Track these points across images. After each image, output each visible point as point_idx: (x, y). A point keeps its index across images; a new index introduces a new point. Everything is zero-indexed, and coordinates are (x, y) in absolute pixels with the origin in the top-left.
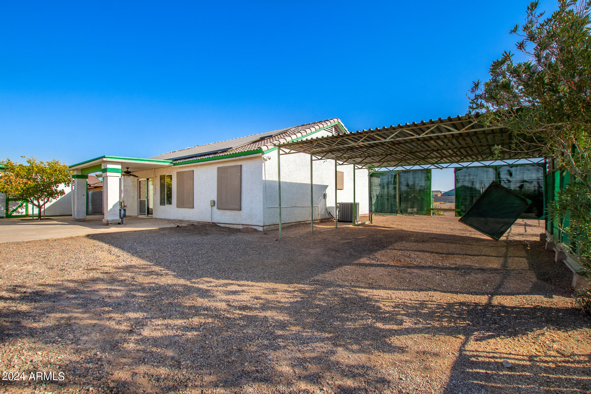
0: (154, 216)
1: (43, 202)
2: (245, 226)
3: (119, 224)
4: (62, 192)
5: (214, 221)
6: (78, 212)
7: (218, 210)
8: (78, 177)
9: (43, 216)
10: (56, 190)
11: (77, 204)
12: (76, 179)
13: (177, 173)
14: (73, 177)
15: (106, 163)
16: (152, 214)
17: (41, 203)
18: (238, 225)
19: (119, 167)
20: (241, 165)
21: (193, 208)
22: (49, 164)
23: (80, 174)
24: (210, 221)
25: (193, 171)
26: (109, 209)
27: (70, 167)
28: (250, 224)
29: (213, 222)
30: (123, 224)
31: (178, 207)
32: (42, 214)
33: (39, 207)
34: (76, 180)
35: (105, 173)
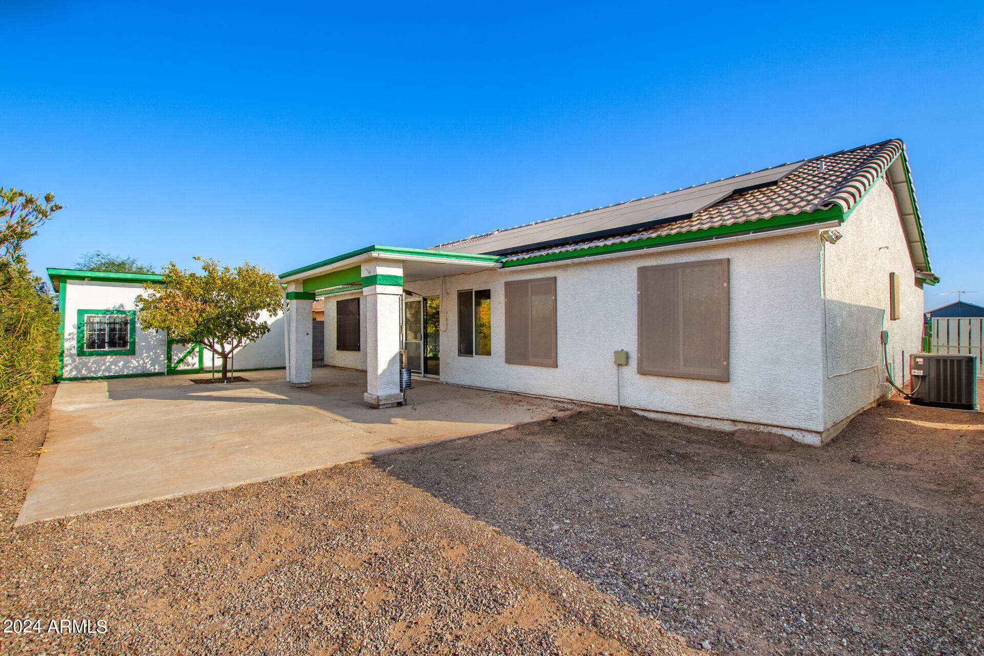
0: (443, 377)
1: (231, 346)
2: (740, 426)
3: (399, 404)
4: (264, 328)
5: (627, 403)
6: (298, 368)
7: (638, 376)
8: (297, 296)
9: (230, 371)
10: (253, 323)
11: (297, 353)
12: (294, 301)
13: (507, 284)
14: (289, 296)
15: (373, 264)
16: (437, 372)
17: (228, 348)
18: (716, 422)
19: (399, 272)
20: (728, 260)
21: (557, 366)
22: (239, 273)
23: (302, 291)
24: (612, 400)
25: (555, 278)
26: (380, 371)
27: (281, 277)
28: (769, 422)
29: (621, 404)
30: (406, 404)
31: (509, 361)
32: (229, 367)
33: (224, 356)
34: (294, 303)
35: (372, 287)
